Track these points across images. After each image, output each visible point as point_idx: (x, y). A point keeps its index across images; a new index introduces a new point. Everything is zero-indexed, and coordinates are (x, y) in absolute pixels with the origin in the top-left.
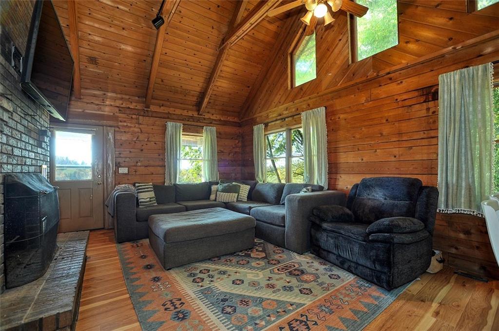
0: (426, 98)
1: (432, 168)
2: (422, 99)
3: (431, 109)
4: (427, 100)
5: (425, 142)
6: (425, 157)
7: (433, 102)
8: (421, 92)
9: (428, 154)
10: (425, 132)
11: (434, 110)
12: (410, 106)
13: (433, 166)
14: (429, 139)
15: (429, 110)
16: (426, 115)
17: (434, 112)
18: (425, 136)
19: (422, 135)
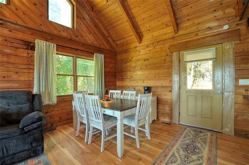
0: (27, 47)
1: (30, 85)
2: (25, 47)
3: (30, 54)
4: (28, 49)
5: (26, 71)
6: (26, 79)
7: (31, 51)
8: (24, 43)
9: (28, 77)
10: (26, 65)
11: (32, 55)
12: (17, 48)
13: (30, 84)
14: (29, 70)
15: (29, 54)
16: (27, 56)
17: (31, 56)
18: (26, 67)
19: (24, 67)
